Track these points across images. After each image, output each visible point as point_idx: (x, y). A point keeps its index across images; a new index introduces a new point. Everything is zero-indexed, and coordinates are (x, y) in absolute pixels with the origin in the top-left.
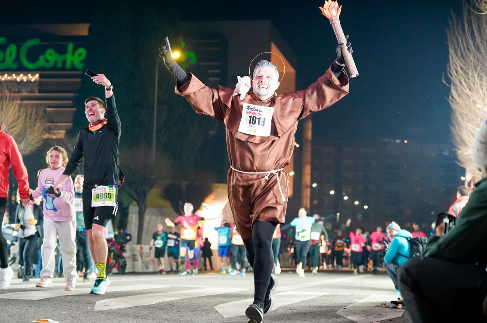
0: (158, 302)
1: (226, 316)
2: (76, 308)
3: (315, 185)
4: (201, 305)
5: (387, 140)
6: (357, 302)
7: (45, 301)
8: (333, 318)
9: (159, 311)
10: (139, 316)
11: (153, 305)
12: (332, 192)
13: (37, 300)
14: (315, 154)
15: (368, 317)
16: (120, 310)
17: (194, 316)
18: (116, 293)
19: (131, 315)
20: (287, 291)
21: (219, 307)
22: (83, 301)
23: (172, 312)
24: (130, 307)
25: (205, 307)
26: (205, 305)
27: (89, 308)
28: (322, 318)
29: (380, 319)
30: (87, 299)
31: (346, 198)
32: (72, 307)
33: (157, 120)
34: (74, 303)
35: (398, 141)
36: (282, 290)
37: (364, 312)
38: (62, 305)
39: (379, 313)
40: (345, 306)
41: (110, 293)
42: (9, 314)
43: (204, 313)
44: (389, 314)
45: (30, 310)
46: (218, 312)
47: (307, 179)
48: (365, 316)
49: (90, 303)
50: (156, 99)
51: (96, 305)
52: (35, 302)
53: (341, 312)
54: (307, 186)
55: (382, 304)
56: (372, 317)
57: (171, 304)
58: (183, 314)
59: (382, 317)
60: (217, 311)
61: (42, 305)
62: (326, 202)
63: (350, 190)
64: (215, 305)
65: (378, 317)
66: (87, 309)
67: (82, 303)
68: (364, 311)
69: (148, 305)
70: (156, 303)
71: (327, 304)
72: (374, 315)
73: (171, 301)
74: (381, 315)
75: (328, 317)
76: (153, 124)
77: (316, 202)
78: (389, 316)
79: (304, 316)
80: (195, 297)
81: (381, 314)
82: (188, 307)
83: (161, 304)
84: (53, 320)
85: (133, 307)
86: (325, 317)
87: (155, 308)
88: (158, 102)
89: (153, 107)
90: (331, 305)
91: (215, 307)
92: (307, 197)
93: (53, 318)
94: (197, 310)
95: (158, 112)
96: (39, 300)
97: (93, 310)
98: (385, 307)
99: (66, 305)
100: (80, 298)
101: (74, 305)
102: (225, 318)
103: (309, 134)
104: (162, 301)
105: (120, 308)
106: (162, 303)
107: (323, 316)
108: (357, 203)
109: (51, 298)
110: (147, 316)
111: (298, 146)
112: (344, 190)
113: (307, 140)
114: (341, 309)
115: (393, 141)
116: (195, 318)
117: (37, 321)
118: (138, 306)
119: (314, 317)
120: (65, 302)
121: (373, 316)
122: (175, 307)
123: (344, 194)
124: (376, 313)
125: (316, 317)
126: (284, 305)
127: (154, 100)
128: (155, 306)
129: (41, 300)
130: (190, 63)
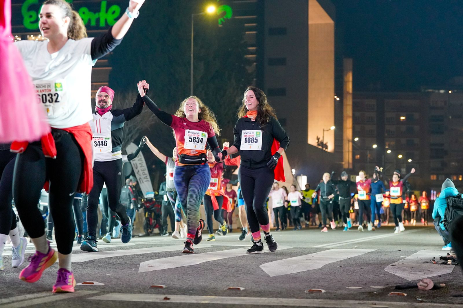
0: (202, 262)
1: (272, 275)
2: (120, 270)
3: (356, 139)
4: (246, 264)
5: (430, 90)
6: (405, 258)
7: (89, 264)
8: (381, 275)
9: (204, 271)
10: (184, 276)
11: (198, 265)
12: (375, 146)
13: (81, 263)
14: (356, 107)
15: (417, 274)
16: (165, 271)
17: (239, 276)
18: (159, 253)
19: (176, 275)
20: (332, 248)
21: (264, 266)
22: (127, 263)
23: (218, 271)
24: (174, 268)
25: (251, 266)
26: (250, 264)
27: (134, 269)
28: (370, 275)
29: (430, 276)
30: (132, 261)
31: (389, 152)
32: (116, 269)
33: (194, 77)
34: (118, 264)
35: (442, 91)
36: (327, 247)
37: (413, 269)
38: (106, 267)
39: (429, 270)
40: (393, 263)
41: (154, 253)
42: (54, 277)
43: (249, 272)
44: (439, 270)
45: (75, 272)
46: (264, 271)
47: (348, 133)
48: (414, 272)
49: (135, 265)
50: (192, 55)
51: (140, 266)
52: (79, 264)
53: (389, 269)
54: (349, 141)
55: (431, 260)
56: (421, 274)
57: (215, 264)
58: (229, 274)
59: (431, 273)
60: (262, 270)
61: (86, 268)
62: (369, 156)
63: (393, 143)
64: (261, 264)
65: (428, 274)
66: (132, 271)
67: (126, 264)
68: (413, 267)
69: (193, 265)
70: (200, 263)
71: (374, 260)
72: (424, 271)
73: (215, 260)
74: (431, 272)
75: (376, 275)
76: (190, 80)
77: (358, 157)
78: (439, 272)
79: (351, 273)
80: (240, 256)
81: (431, 270)
82: (233, 266)
83: (206, 264)
84: (98, 282)
85: (177, 267)
86: (373, 274)
87: (200, 268)
88: (194, 59)
89: (189, 63)
90: (378, 262)
91: (260, 266)
92: (349, 152)
93: (99, 280)
94: (242, 270)
95: (195, 68)
96: (83, 263)
97: (138, 271)
98: (434, 263)
99: (110, 267)
100: (124, 260)
101: (118, 267)
102: (271, 277)
103: (349, 87)
104: (206, 261)
105: (165, 269)
106: (206, 262)
107: (370, 273)
108: (400, 156)
109: (95, 260)
110: (192, 276)
111: (338, 99)
112: (387, 143)
113: (348, 93)
114: (389, 266)
115: (437, 91)
116: (240, 278)
117: (83, 283)
118: (183, 267)
119: (361, 275)
120: (109, 264)
121: (422, 272)
122: (219, 267)
123: (387, 147)
124: (425, 270)
125: (363, 274)
126: (330, 263)
127: (190, 57)
128: (200, 266)
129: (85, 262)
130: (225, 17)
